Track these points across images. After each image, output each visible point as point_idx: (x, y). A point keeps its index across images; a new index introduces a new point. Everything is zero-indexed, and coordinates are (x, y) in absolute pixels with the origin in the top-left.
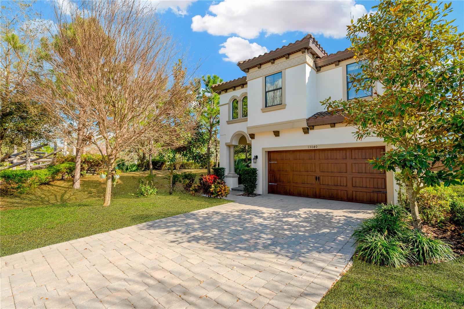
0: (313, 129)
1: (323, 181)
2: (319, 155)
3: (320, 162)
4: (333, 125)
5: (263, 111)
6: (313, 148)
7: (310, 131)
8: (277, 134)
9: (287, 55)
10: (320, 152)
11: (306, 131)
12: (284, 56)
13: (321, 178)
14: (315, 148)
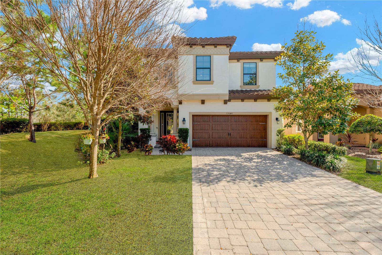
0: (230, 101)
1: (233, 136)
2: (231, 118)
3: (231, 124)
4: (243, 100)
5: (194, 83)
6: (230, 114)
7: (228, 103)
8: (203, 102)
9: (215, 45)
10: (232, 117)
11: (225, 102)
12: (214, 45)
13: (232, 134)
14: (231, 114)
